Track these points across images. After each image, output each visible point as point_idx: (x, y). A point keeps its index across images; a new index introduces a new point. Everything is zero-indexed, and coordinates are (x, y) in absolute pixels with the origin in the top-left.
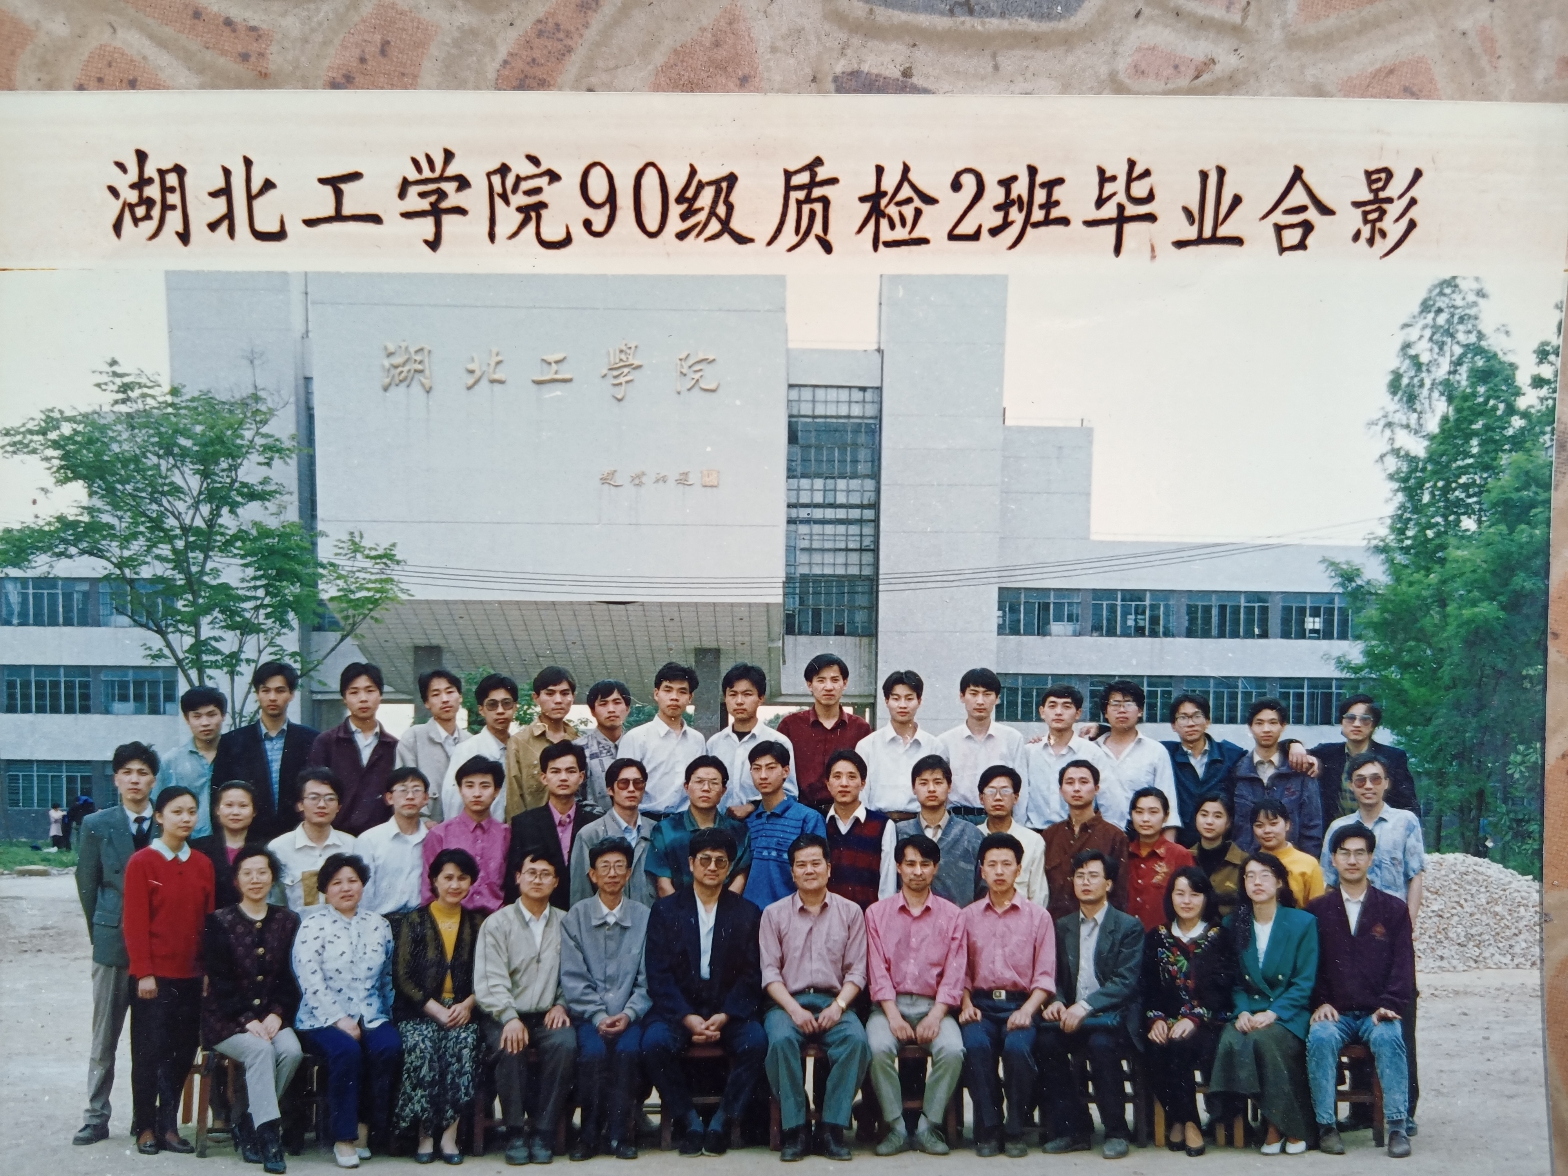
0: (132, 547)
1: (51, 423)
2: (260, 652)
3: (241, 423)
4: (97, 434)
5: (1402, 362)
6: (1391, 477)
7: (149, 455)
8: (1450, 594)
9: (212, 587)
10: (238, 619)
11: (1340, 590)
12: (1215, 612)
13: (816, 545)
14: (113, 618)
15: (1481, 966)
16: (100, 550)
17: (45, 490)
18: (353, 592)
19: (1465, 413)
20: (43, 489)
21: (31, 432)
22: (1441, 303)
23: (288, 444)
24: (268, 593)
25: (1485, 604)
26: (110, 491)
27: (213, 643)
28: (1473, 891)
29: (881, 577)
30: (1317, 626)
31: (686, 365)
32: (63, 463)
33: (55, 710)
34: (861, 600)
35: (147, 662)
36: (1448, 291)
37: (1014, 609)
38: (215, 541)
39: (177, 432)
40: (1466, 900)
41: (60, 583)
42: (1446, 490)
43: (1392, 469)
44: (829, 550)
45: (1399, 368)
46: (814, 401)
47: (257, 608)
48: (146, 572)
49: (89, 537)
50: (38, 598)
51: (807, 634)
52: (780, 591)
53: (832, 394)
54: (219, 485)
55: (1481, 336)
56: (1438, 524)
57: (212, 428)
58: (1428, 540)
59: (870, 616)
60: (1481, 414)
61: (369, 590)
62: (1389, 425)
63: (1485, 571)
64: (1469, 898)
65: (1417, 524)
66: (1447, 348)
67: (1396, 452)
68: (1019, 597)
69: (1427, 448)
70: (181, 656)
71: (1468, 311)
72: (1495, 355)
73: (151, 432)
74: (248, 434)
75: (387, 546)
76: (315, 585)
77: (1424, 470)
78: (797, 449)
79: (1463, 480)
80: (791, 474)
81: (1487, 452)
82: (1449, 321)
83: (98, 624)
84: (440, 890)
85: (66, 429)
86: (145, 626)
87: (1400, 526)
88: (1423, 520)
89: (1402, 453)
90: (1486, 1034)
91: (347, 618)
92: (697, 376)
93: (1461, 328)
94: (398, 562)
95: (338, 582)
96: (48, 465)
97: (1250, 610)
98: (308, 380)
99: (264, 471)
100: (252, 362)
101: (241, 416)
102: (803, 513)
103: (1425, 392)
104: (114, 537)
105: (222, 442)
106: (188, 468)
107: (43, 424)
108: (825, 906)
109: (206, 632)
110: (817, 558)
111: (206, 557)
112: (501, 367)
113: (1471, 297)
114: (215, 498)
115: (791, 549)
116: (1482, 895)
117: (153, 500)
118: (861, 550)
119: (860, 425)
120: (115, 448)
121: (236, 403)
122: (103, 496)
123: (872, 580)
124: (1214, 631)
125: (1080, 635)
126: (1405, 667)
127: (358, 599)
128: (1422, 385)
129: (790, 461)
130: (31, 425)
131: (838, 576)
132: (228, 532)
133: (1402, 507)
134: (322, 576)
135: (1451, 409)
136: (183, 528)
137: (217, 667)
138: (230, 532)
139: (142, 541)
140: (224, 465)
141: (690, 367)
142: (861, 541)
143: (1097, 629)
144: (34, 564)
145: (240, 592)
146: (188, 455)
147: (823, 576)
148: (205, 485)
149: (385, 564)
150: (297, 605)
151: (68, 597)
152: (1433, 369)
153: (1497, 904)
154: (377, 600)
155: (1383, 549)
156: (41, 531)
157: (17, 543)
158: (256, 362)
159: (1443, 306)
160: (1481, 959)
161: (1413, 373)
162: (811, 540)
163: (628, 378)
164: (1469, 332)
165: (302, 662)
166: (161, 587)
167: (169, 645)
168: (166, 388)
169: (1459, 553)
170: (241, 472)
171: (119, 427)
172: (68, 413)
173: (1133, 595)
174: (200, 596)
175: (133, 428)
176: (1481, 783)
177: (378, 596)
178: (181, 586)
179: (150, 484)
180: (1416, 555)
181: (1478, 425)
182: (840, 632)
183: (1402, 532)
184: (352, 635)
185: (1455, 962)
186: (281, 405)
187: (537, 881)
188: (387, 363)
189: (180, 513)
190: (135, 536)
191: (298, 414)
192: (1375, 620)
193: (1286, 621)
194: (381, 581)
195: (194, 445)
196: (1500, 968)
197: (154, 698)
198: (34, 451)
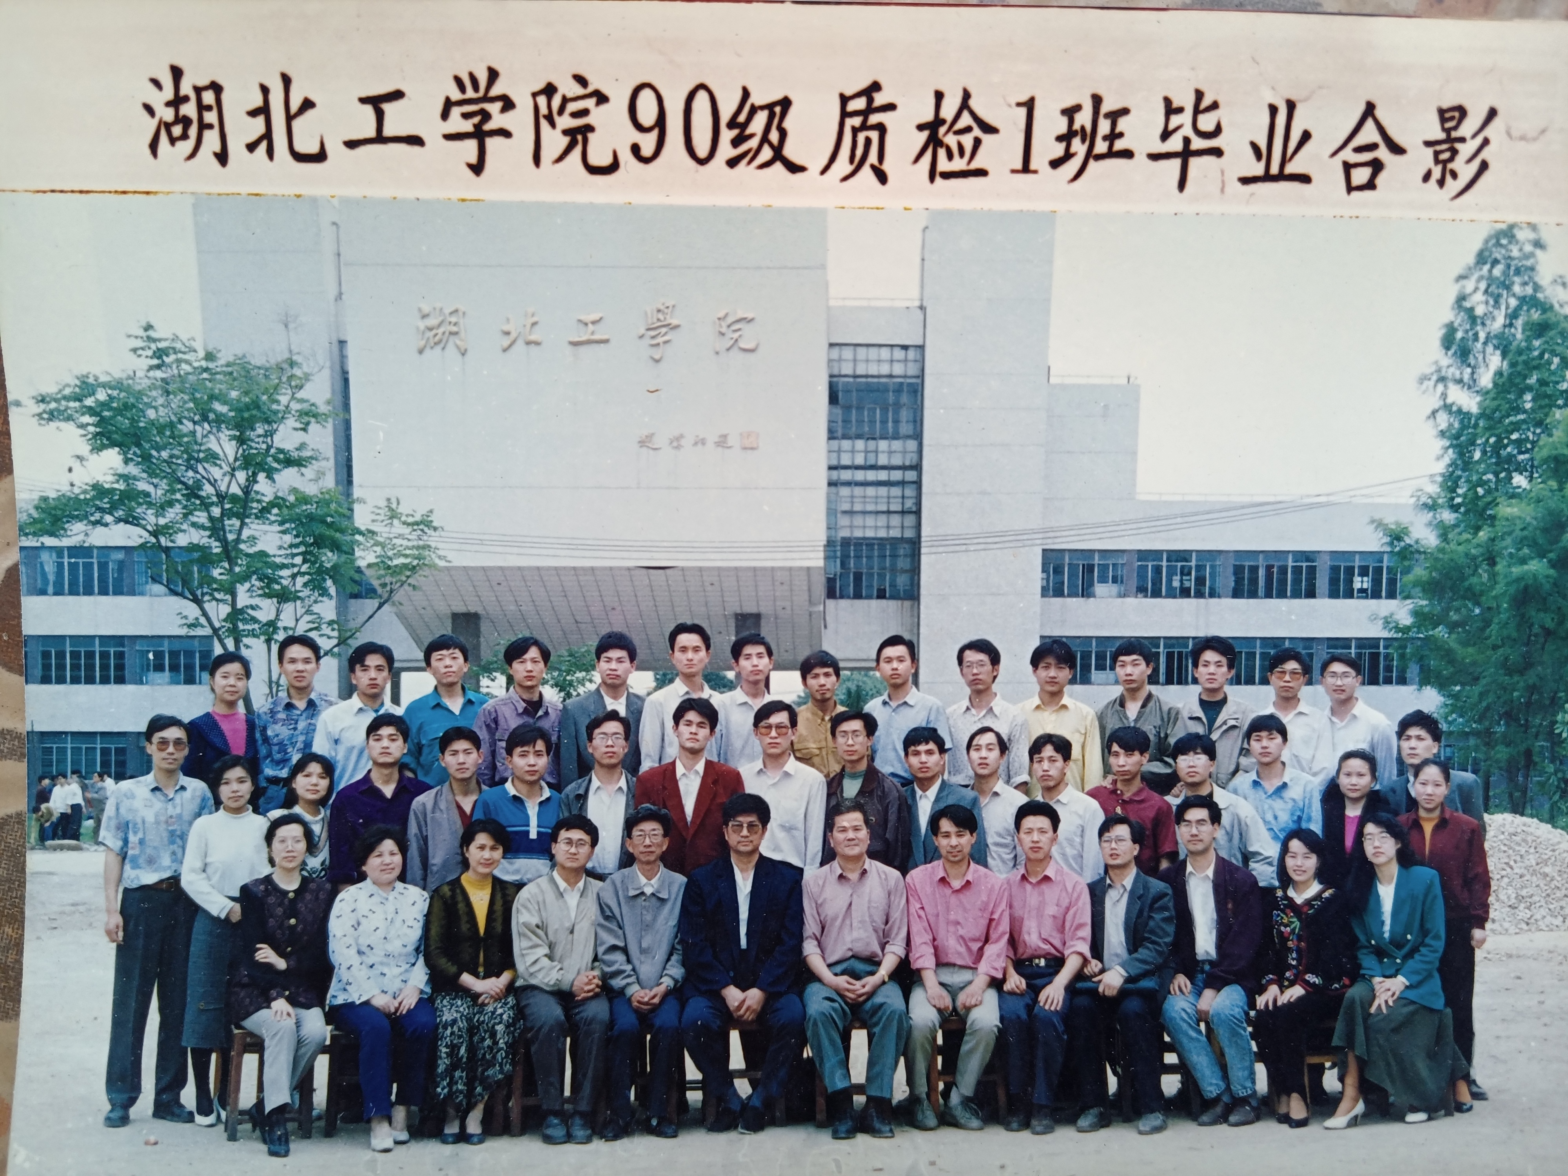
0: (167, 515)
1: (86, 388)
2: (297, 620)
3: (276, 388)
4: (132, 400)
5: (1456, 316)
6: (1442, 434)
7: (185, 421)
8: (1500, 554)
9: (248, 555)
10: (277, 587)
11: (1388, 549)
12: (1262, 573)
13: (858, 507)
14: (148, 587)
15: (1533, 928)
16: (135, 518)
17: (80, 458)
18: (391, 559)
19: (1519, 368)
20: (78, 457)
21: (65, 398)
22: (1498, 254)
23: (323, 408)
24: (305, 561)
25: (1535, 562)
26: (146, 458)
27: (250, 611)
28: (1523, 852)
29: (923, 539)
30: (1365, 586)
31: (724, 324)
32: (98, 430)
33: (90, 680)
34: (903, 563)
35: (183, 632)
36: (1504, 241)
37: (1058, 571)
38: (252, 508)
39: (212, 397)
40: (1515, 862)
41: (95, 551)
42: (1498, 446)
43: (1444, 426)
44: (870, 512)
45: (1452, 323)
46: (855, 360)
47: (294, 576)
48: (182, 540)
49: (125, 505)
50: (73, 567)
51: (849, 597)
52: (821, 555)
53: (873, 353)
54: (255, 451)
55: (1537, 288)
56: (1489, 481)
57: (246, 393)
58: (1477, 497)
59: (912, 579)
60: (1536, 368)
61: (406, 556)
62: (1442, 379)
63: (1536, 529)
64: (1518, 858)
65: (1468, 481)
66: (1503, 301)
67: (1447, 407)
68: (1064, 560)
69: (1480, 404)
70: (217, 625)
71: (1525, 262)
72: (1551, 307)
73: (186, 397)
74: (284, 399)
75: (425, 512)
76: (353, 554)
77: (1476, 426)
78: (838, 411)
79: (1514, 436)
80: (832, 435)
81: (1541, 407)
82: (1505, 273)
83: (132, 593)
84: (472, 862)
85: (102, 396)
86: (181, 595)
87: (1450, 483)
88: (1475, 478)
89: (1454, 408)
90: (1542, 998)
91: (384, 585)
92: (736, 335)
93: (1517, 279)
94: (435, 529)
95: (375, 548)
96: (84, 432)
97: (1297, 570)
98: (342, 343)
99: (301, 437)
100: (286, 326)
101: (277, 381)
102: (846, 475)
103: (1479, 345)
104: (150, 505)
105: (258, 407)
106: (226, 434)
107: (77, 390)
108: (864, 872)
109: (243, 599)
110: (858, 520)
111: (243, 524)
112: (536, 327)
113: (1528, 248)
114: (250, 465)
115: (831, 512)
116: (1531, 856)
117: (190, 467)
118: (903, 512)
119: (901, 384)
120: (151, 414)
121: (271, 368)
122: (138, 464)
123: (914, 543)
124: (1261, 591)
125: (1124, 596)
126: (1452, 627)
127: (396, 566)
128: (1476, 337)
129: (830, 422)
130: (67, 391)
131: (881, 539)
132: (264, 498)
133: (1453, 464)
134: (359, 544)
135: (1505, 363)
136: (219, 495)
137: (255, 636)
138: (267, 499)
139: (178, 508)
140: (260, 431)
141: (729, 326)
142: (903, 504)
143: (1142, 590)
144: (69, 533)
145: (278, 560)
146: (223, 422)
147: (864, 538)
148: (241, 451)
149: (422, 530)
150: (334, 572)
151: (103, 566)
152: (1488, 322)
153: (1546, 865)
154: (414, 567)
155: (1432, 507)
156: (77, 498)
157: (53, 512)
158: (291, 326)
159: (1499, 257)
160: (1532, 921)
161: (1468, 327)
162: (852, 503)
163: (666, 338)
164: (1525, 284)
165: (339, 630)
166: (196, 555)
167: (205, 614)
168: (201, 354)
169: (1509, 510)
170: (276, 438)
171: (154, 393)
172: (103, 379)
173: (1182, 556)
174: (237, 564)
175: (168, 393)
176: (1529, 742)
177: (415, 562)
178: (216, 554)
179: (186, 451)
180: (1467, 512)
181: (1532, 380)
182: (881, 595)
183: (1453, 490)
184: (390, 602)
185: (1506, 925)
186: (316, 370)
187: (573, 850)
188: (422, 325)
189: (216, 481)
190: (170, 504)
191: (332, 378)
192: (1424, 579)
193: (1334, 582)
194: (418, 548)
195: (230, 410)
196: (1552, 930)
197: (189, 668)
198: (69, 418)
